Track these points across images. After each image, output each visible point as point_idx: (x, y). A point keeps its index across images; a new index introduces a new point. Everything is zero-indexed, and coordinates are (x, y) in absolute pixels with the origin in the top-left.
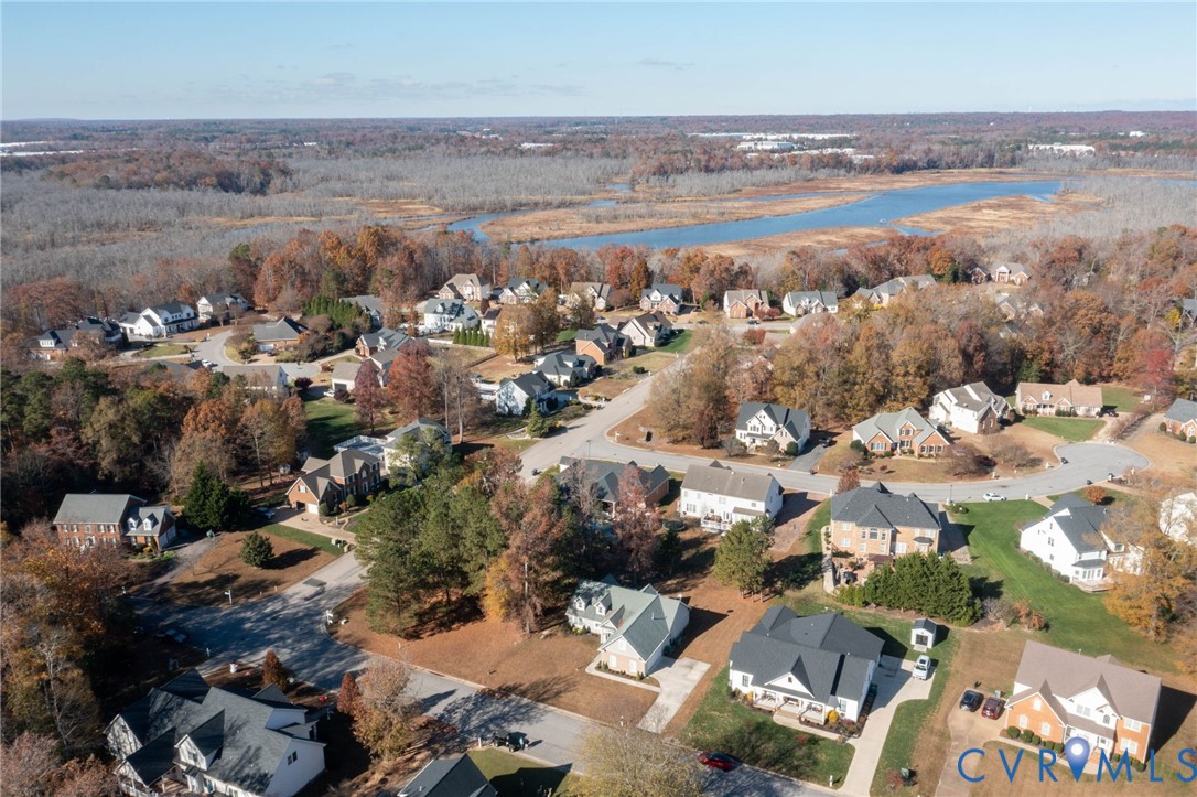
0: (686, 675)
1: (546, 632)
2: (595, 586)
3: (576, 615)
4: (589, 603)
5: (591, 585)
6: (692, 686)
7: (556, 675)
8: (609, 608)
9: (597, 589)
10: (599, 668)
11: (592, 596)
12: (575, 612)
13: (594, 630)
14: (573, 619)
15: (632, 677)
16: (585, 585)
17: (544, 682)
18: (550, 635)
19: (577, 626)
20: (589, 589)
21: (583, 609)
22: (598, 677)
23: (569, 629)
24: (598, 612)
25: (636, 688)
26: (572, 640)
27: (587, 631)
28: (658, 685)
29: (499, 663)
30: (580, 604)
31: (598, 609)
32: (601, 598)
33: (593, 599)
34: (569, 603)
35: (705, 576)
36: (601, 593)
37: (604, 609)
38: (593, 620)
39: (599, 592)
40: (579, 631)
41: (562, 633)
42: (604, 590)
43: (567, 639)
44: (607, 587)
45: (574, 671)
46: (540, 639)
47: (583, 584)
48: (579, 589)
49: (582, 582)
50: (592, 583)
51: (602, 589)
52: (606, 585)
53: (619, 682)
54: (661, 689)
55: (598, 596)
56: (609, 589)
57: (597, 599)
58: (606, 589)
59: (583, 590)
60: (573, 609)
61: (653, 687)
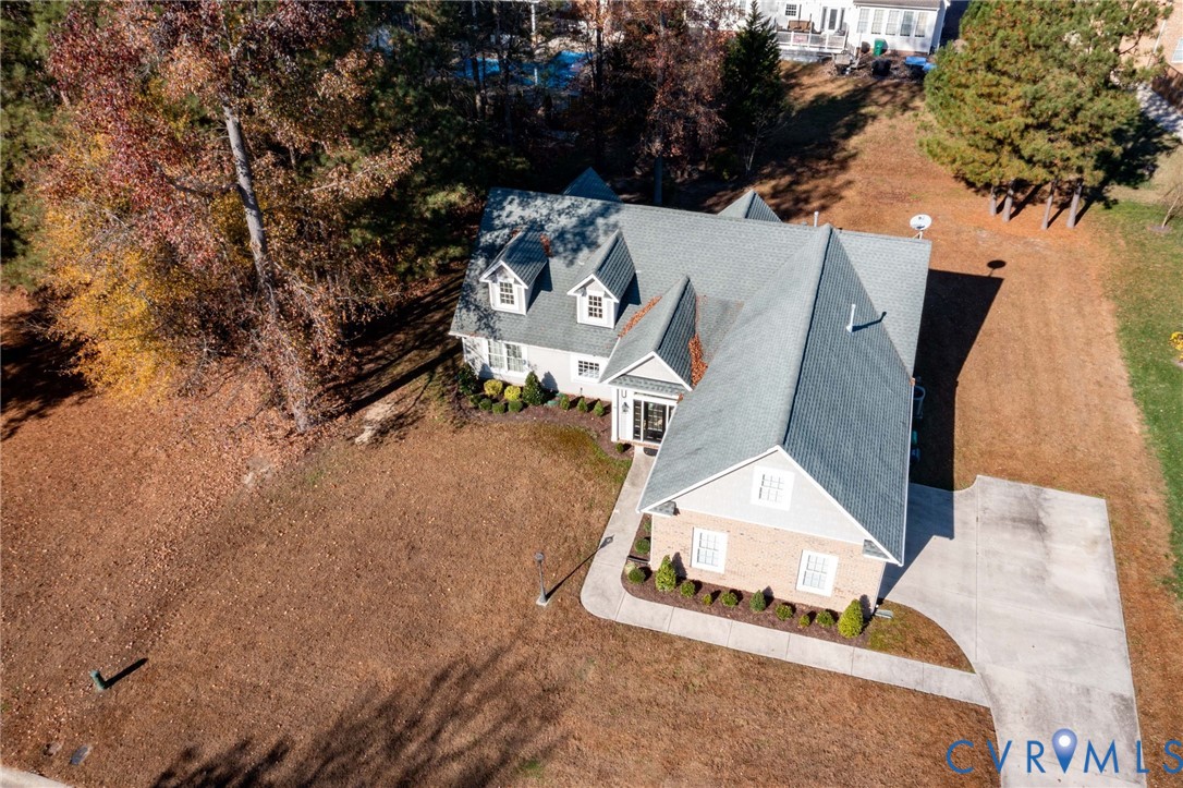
1: (379, 411)
2: (556, 212)
3: (494, 334)
4: (541, 283)
5: (539, 208)
8: (629, 295)
9: (565, 222)
11: (546, 252)
12: (487, 322)
13: (571, 383)
14: (480, 351)
16: (515, 211)
18: (397, 424)
19: (501, 373)
20: (536, 226)
21: (519, 306)
23: (472, 387)
24: (583, 316)
26: (491, 437)
27: (543, 390)
30: (503, 290)
31: (583, 305)
32: (590, 259)
33: (556, 265)
34: (456, 290)
36: (581, 238)
37: (610, 303)
38: (567, 347)
39: (575, 235)
40: (511, 395)
41: (445, 407)
42: (592, 223)
43: (467, 429)
44: (604, 213)
45: (528, 614)
46: (357, 440)
47: (503, 208)
48: (491, 228)
49: (501, 202)
50: (539, 202)
51: (587, 222)
52: (598, 203)
53: (762, 662)
54: (983, 677)
55: (576, 250)
56: (613, 219)
57: (571, 263)
58: (600, 221)
59: (507, 231)
60: (477, 308)
61: (938, 667)
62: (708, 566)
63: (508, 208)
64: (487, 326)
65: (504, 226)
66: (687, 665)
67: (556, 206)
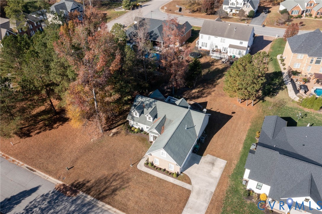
0: (209, 172)
1: (114, 131)
2: (146, 100)
3: (134, 120)
4: (142, 112)
6: (215, 182)
7: (116, 171)
8: (155, 117)
9: (148, 102)
10: (147, 164)
11: (144, 107)
12: (133, 118)
13: (146, 130)
14: (131, 123)
15: (170, 174)
16: (140, 99)
17: (106, 178)
18: (116, 133)
19: (135, 126)
20: (143, 102)
21: (138, 116)
22: (146, 173)
23: (130, 128)
24: (148, 119)
25: (174, 185)
26: (132, 137)
27: (142, 130)
28: (190, 183)
29: (77, 159)
30: (135, 113)
31: (148, 118)
32: (150, 110)
33: (145, 110)
34: (128, 111)
35: (215, 86)
36: (150, 105)
37: (152, 118)
38: (144, 124)
39: (149, 105)
40: (136, 130)
41: (125, 131)
42: (152, 103)
43: (127, 136)
44: (154, 102)
45: (129, 167)
46: (110, 135)
47: (138, 99)
48: (136, 102)
49: (138, 98)
50: (144, 98)
51: (151, 103)
52: (153, 100)
53: (161, 179)
54: (193, 186)
55: (149, 108)
56: (155, 103)
57: (148, 110)
58: (153, 103)
59: (138, 103)
60: (132, 115)
61: (186, 184)
62: (157, 164)
63: (139, 99)
64: (133, 119)
65: (138, 102)
66: (150, 178)
67: (147, 99)
